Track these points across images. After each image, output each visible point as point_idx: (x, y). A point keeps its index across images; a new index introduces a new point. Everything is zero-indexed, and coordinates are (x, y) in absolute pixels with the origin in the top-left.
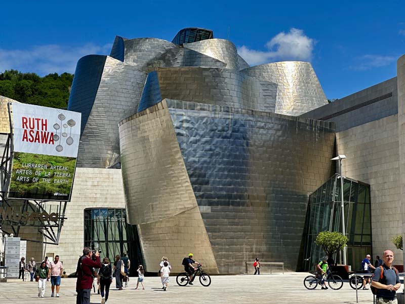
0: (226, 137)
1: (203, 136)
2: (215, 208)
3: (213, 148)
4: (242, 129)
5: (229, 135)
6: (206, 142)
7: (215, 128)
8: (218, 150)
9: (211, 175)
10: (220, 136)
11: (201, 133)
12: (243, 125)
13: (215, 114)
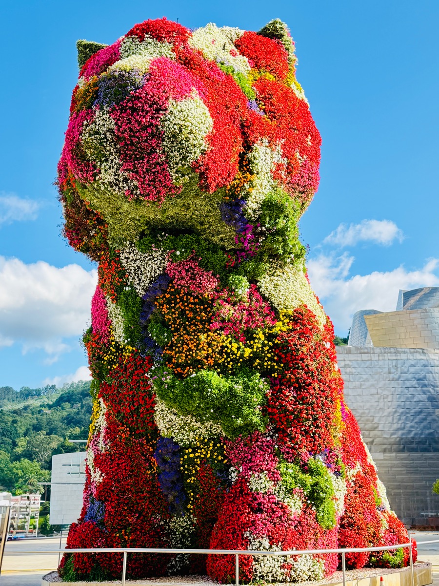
0: (393, 379)
1: (367, 380)
2: (387, 454)
3: (380, 391)
4: (412, 370)
5: (396, 377)
6: (373, 385)
7: (381, 370)
8: (386, 393)
9: (380, 420)
10: (387, 378)
11: (365, 377)
12: (413, 366)
13: (379, 356)
